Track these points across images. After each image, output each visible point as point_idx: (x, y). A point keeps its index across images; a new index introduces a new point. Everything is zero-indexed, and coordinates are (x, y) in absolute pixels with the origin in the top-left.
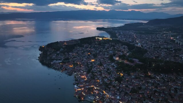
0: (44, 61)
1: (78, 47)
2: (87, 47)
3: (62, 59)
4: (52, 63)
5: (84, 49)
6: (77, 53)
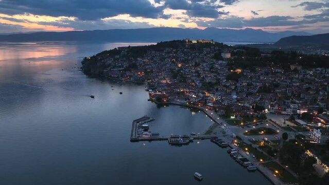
0: (92, 71)
1: (153, 52)
2: (168, 53)
3: (125, 66)
4: (105, 70)
5: (164, 54)
6: (152, 59)
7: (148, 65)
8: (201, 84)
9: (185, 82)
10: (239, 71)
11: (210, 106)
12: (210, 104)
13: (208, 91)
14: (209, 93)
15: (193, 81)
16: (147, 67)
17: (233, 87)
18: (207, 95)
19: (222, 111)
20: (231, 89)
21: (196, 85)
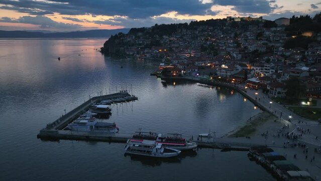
1: (185, 30)
3: (145, 44)
5: (197, 33)
6: (181, 37)
7: (174, 43)
8: (240, 56)
9: (216, 54)
10: (309, 34)
11: (254, 83)
12: (253, 80)
13: (252, 62)
14: (253, 66)
15: (229, 53)
16: (173, 45)
17: (298, 57)
18: (249, 68)
19: (279, 90)
20: (295, 59)
21: (233, 57)
